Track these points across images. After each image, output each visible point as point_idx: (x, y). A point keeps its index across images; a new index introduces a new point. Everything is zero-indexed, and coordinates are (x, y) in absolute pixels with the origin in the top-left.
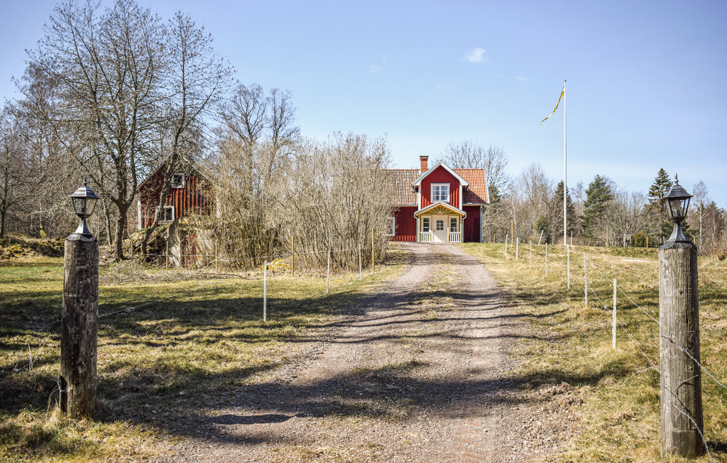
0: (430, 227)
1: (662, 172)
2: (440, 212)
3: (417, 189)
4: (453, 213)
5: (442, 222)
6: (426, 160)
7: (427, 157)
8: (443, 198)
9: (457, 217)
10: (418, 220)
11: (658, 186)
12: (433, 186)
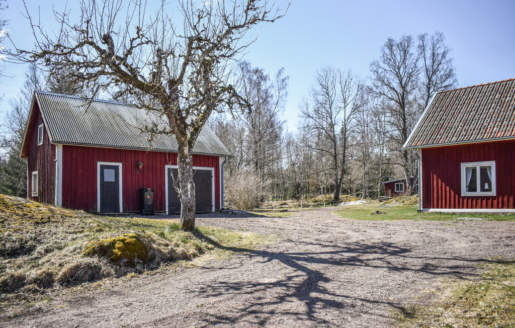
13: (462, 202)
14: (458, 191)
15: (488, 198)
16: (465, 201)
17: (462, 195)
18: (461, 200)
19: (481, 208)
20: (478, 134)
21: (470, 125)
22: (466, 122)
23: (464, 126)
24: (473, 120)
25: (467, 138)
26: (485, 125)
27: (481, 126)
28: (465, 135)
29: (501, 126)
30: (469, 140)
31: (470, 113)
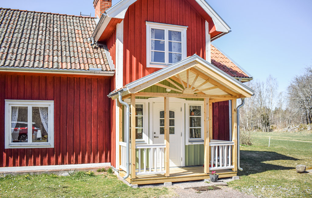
0: (145, 127)
12: (150, 27)
16: (11, 155)
17: (7, 147)
18: (5, 154)
19: (35, 165)
20: (34, 61)
21: (18, 48)
22: (10, 44)
23: (9, 47)
24: (20, 43)
25: (19, 64)
26: (40, 52)
27: (35, 52)
28: (15, 60)
29: (62, 55)
30: (23, 66)
31: (13, 35)
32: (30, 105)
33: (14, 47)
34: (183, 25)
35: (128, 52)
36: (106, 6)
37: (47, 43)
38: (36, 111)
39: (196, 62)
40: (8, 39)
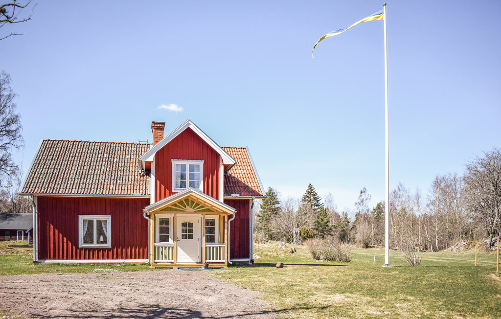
0: (171, 234)
1: (310, 186)
2: (188, 209)
3: (148, 171)
4: (210, 210)
5: (191, 225)
6: (162, 129)
7: (163, 124)
8: (192, 185)
9: (216, 218)
10: (151, 221)
11: (308, 195)
12: (175, 163)
13: (79, 253)
14: (75, 242)
15: (104, 249)
16: (83, 252)
17: (80, 246)
18: (79, 251)
19: (98, 259)
20: (97, 189)
21: (87, 179)
22: (82, 176)
23: (81, 179)
24: (88, 175)
25: (87, 192)
26: (102, 182)
27: (98, 182)
28: (85, 189)
29: (116, 184)
30: (89, 193)
31: (84, 167)
32: (95, 218)
33: (84, 179)
34: (201, 159)
35: (158, 182)
36: (159, 134)
37: (107, 173)
38: (99, 222)
39: (191, 192)
40: (80, 172)
